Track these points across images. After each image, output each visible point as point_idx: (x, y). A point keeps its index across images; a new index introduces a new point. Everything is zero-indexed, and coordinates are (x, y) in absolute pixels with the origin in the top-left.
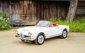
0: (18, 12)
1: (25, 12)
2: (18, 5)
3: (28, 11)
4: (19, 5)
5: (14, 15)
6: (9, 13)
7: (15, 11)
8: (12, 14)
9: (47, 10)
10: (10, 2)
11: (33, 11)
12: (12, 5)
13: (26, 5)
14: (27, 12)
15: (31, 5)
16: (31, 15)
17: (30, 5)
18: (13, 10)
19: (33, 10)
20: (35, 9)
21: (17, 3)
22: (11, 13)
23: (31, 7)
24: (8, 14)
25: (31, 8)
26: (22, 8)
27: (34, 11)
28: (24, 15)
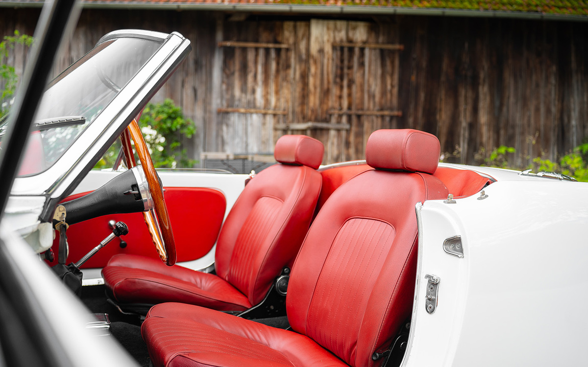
0: (267, 101)
1: (314, 101)
2: (267, 51)
3: (335, 91)
4: (278, 51)
5: (234, 118)
6: (206, 103)
7: (244, 90)
8: (223, 114)
9: (484, 90)
10: (219, 36)
11: (372, 96)
12: (229, 54)
13: (321, 51)
14: (332, 102)
15: (362, 50)
16: (360, 124)
17: (351, 50)
18: (230, 87)
19: (376, 88)
20: (392, 83)
21: (264, 36)
22: (216, 103)
23: (362, 64)
24: (199, 113)
25: (357, 76)
26: (295, 72)
27: (384, 93)
28: (305, 119)
